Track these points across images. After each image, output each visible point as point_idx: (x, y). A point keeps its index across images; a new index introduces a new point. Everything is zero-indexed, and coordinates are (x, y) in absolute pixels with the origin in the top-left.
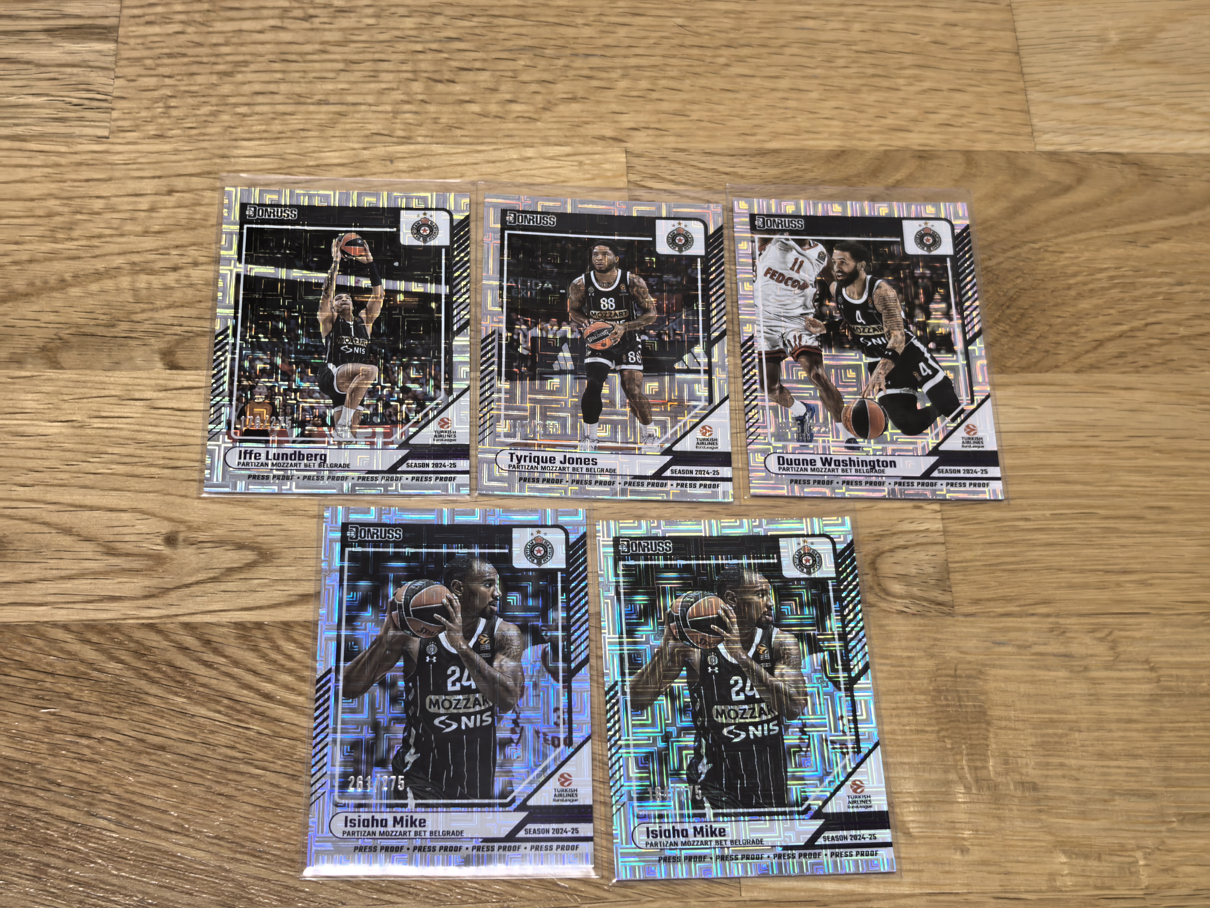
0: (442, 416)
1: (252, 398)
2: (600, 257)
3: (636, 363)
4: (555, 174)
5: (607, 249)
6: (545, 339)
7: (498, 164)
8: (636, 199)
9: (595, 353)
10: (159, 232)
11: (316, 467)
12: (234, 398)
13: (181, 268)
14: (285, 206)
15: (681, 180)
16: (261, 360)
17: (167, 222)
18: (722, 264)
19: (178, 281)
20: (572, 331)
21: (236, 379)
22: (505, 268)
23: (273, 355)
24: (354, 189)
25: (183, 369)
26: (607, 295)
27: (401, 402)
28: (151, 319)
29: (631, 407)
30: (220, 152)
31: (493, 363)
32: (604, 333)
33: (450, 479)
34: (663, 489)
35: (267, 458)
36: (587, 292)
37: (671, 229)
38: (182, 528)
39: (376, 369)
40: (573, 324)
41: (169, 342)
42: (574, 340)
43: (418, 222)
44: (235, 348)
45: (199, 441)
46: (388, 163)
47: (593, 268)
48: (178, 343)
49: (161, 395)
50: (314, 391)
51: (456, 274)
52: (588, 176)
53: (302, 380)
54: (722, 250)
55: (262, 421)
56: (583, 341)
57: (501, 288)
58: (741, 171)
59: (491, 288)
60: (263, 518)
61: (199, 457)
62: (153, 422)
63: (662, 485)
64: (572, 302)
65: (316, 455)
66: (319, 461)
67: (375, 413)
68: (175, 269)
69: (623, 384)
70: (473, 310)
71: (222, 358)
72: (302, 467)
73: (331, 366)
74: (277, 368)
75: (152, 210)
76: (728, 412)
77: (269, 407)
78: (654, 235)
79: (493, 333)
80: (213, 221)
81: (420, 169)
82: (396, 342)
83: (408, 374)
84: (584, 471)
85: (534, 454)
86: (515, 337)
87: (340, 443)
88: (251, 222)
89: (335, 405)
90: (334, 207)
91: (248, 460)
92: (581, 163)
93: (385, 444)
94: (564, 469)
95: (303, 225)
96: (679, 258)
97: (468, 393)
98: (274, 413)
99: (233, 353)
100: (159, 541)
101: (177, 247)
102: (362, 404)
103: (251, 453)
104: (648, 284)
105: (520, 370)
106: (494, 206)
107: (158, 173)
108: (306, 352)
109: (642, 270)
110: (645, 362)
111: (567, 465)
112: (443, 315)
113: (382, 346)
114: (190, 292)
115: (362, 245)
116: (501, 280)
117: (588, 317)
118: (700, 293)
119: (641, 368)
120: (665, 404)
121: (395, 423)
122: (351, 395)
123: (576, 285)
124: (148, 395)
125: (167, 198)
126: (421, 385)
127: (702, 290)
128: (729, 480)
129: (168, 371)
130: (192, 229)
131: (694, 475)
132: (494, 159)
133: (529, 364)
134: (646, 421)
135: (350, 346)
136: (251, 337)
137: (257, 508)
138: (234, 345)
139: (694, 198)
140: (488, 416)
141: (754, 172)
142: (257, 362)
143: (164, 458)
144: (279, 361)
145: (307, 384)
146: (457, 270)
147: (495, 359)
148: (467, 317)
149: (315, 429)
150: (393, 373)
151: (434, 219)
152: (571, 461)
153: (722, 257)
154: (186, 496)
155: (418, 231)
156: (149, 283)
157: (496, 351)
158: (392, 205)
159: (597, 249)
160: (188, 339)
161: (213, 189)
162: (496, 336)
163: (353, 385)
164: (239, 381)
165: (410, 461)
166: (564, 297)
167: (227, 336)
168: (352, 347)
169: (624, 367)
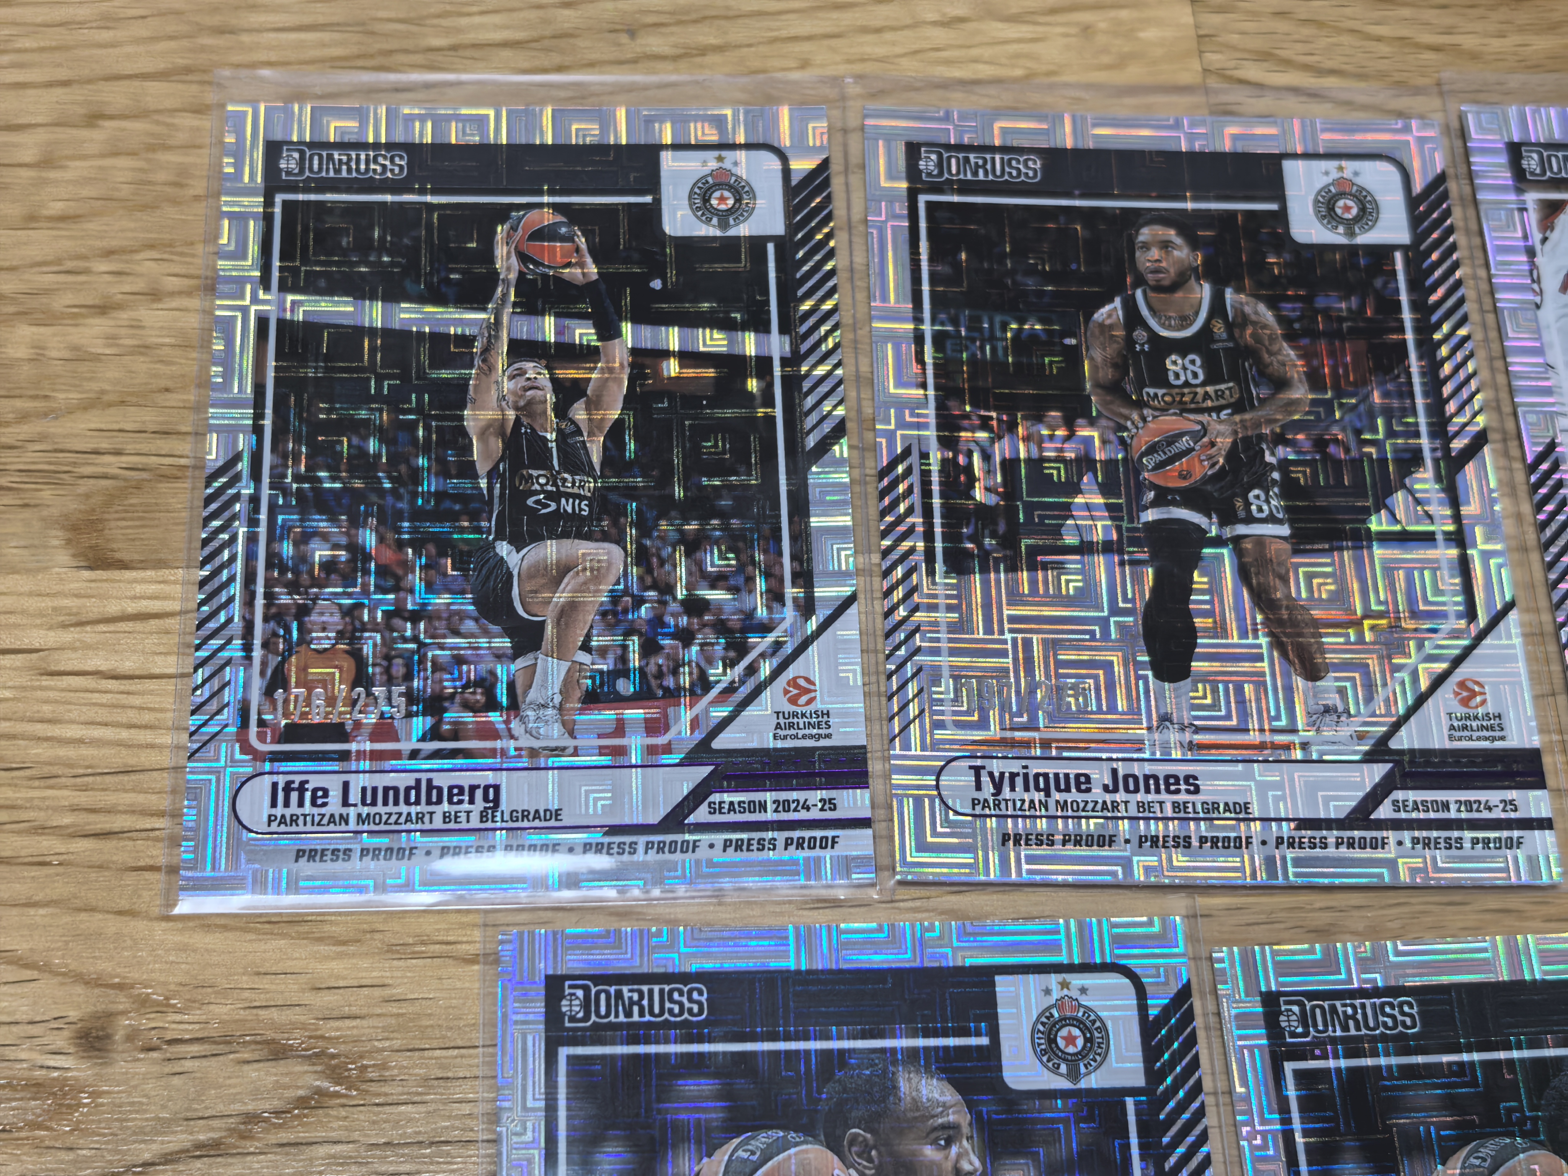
0: (791, 672)
1: (304, 640)
2: (1155, 253)
3: (1271, 519)
4: (1028, 56)
5: (1172, 234)
6: (1036, 464)
7: (888, 36)
8: (1227, 112)
9: (1163, 498)
10: (63, 218)
11: (475, 823)
12: (257, 642)
13: (119, 307)
14: (376, 146)
15: (1329, 64)
16: (324, 537)
17: (86, 192)
18: (1456, 265)
19: (111, 339)
20: (1104, 442)
21: (260, 590)
22: (926, 288)
23: (356, 522)
24: (543, 102)
25: (123, 565)
26: (1183, 347)
27: (686, 637)
28: (42, 438)
29: (1271, 634)
30: (216, 20)
31: (911, 530)
32: (1185, 442)
33: (824, 844)
34: (1379, 854)
35: (345, 803)
36: (1130, 342)
37: (1322, 181)
38: (122, 1002)
39: (616, 551)
40: (1103, 422)
41: (87, 496)
42: (1110, 464)
43: (703, 179)
44: (256, 510)
45: (166, 759)
46: (624, 39)
47: (1140, 281)
48: (111, 499)
49: (68, 636)
50: (462, 616)
51: (806, 306)
52: (1106, 59)
53: (430, 588)
54: (1450, 230)
55: (331, 701)
56: (1133, 467)
57: (919, 339)
58: (1468, 42)
59: (893, 337)
60: (337, 966)
61: (165, 803)
62: (47, 710)
63: (1375, 844)
64: (1094, 368)
65: (473, 788)
66: (480, 804)
67: (622, 670)
68: (103, 309)
69: (1243, 573)
70: (853, 394)
71: (225, 536)
72: (438, 823)
73: (503, 549)
74: (367, 557)
75: (46, 162)
76: (1517, 641)
77: (348, 664)
78: (1280, 196)
79: (907, 452)
80: (199, 187)
81: (704, 51)
82: (666, 481)
83: (700, 565)
84: (1169, 812)
85: (1036, 768)
86: (962, 460)
87: (533, 753)
88: (293, 188)
89: (518, 652)
90: (497, 147)
91: (294, 809)
92: (1087, 30)
93: (652, 750)
94: (1115, 806)
95: (422, 191)
96: (1352, 251)
97: (853, 610)
98: (361, 679)
99: (253, 522)
100: (60, 1041)
101: (109, 253)
102: (586, 647)
103: (302, 789)
104: (1280, 319)
105: (980, 545)
106: (889, 137)
107: (62, 74)
108: (437, 516)
109: (1260, 285)
110: (1293, 515)
111: (1120, 797)
112: (778, 412)
113: (631, 493)
114: (141, 365)
115: (570, 239)
116: (918, 319)
117: (1140, 404)
118: (1410, 336)
119: (1285, 530)
120: (1357, 624)
121: (673, 695)
122: (558, 623)
123: (1101, 326)
124: (36, 638)
125: (84, 133)
126: (734, 590)
127: (1417, 330)
128: (1545, 824)
129: (86, 574)
130: (144, 207)
131: (1453, 814)
132: (879, 23)
133: (1002, 528)
134: (1313, 673)
135: (550, 496)
136: (297, 478)
137: (320, 940)
138: (255, 500)
139: (1365, 108)
140: (909, 669)
141: (1496, 44)
142: (315, 544)
143: (74, 809)
144: (369, 539)
145: (441, 600)
146: (808, 295)
147: (917, 519)
148: (840, 411)
149: (468, 717)
150: (662, 563)
151: (742, 171)
152: (1131, 783)
153: (1453, 248)
154: (131, 913)
155: (706, 200)
156: (39, 347)
157: (916, 497)
158: (641, 139)
159: (1145, 234)
160: (138, 486)
161: (199, 110)
162: (914, 459)
163: (561, 597)
164: (269, 596)
165: (716, 797)
166: (1073, 357)
167: (237, 478)
168: (555, 496)
169: (1241, 529)
